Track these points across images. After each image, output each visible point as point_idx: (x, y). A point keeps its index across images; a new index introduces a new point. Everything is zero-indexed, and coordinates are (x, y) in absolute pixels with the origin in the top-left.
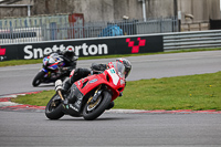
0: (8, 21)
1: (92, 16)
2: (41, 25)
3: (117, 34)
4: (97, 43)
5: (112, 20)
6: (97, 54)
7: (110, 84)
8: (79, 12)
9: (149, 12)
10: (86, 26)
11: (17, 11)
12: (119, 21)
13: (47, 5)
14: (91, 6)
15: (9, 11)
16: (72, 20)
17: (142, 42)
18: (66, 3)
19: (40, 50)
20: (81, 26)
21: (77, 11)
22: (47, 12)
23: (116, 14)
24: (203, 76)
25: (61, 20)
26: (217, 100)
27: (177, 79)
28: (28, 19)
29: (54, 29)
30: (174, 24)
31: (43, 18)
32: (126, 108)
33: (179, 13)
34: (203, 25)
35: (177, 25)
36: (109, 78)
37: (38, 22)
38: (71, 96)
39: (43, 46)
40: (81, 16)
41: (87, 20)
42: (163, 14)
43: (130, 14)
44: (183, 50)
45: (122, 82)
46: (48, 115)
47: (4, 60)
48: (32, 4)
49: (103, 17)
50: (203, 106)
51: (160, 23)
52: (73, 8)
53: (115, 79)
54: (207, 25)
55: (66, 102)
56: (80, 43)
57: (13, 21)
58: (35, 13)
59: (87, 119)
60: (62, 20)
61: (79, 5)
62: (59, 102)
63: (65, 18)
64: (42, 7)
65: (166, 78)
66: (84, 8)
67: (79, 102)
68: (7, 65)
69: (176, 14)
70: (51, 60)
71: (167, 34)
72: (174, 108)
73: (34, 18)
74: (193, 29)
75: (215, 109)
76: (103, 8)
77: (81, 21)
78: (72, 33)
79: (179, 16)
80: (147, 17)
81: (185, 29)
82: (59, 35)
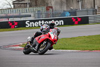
0: (19, 9)
1: (57, 8)
2: (33, 11)
3: (68, 16)
4: (59, 20)
5: (65, 9)
6: (59, 25)
7: (50, 39)
9: (82, 6)
10: (54, 12)
11: (22, 5)
12: (69, 10)
13: (36, 2)
14: (56, 3)
15: (19, 5)
16: (47, 9)
17: (79, 19)
18: (45, 2)
19: (33, 23)
20: (51, 12)
21: (50, 5)
22: (36, 5)
23: (67, 6)
27: (95, 36)
28: (27, 9)
29: (39, 13)
30: (93, 11)
31: (34, 9)
32: (72, 49)
33: (96, 6)
35: (95, 12)
38: (34, 44)
39: (34, 21)
40: (52, 7)
41: (54, 9)
42: (88, 6)
43: (74, 7)
45: (56, 38)
47: (17, 27)
48: (29, 2)
49: (61, 8)
51: (87, 11)
52: (48, 4)
53: (53, 37)
55: (31, 47)
56: (51, 20)
57: (21, 10)
58: (31, 6)
59: (40, 54)
60: (43, 9)
61: (50, 2)
62: (29, 46)
63: (44, 8)
64: (34, 3)
65: (90, 36)
66: (53, 4)
67: (37, 47)
68: (18, 30)
70: (44, 27)
71: (90, 16)
72: (93, 50)
73: (30, 9)
76: (61, 4)
77: (51, 10)
78: (47, 15)
79: (96, 8)
80: (81, 8)
81: (99, 14)
82: (41, 16)
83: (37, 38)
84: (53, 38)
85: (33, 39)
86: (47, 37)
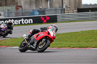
1: (26, 7)
2: (3, 11)
3: (37, 14)
4: (28, 18)
5: (34, 8)
8: (20, 5)
9: (51, 5)
10: (23, 11)
12: (38, 9)
13: (6, 2)
14: (25, 3)
16: (17, 9)
17: (48, 18)
18: (14, 1)
20: (21, 11)
21: (19, 4)
22: (6, 5)
23: (36, 6)
24: (75, 33)
25: (12, 8)
26: (81, 43)
27: (63, 34)
29: (9, 12)
30: (62, 10)
31: (4, 8)
33: (64, 5)
34: (75, 11)
35: (63, 11)
36: (49, 33)
37: (2, 9)
38: (31, 41)
40: (21, 7)
41: (24, 8)
42: (57, 6)
43: (43, 6)
44: (66, 22)
45: (55, 35)
46: (20, 50)
49: (30, 7)
50: (74, 46)
51: (56, 10)
52: (18, 3)
54: (76, 10)
55: (29, 44)
56: (21, 19)
58: (1, 5)
61: (20, 2)
63: (14, 7)
64: (4, 3)
66: (22, 3)
67: (35, 44)
69: (63, 6)
71: (59, 15)
72: (62, 47)
74: (70, 12)
75: (80, 47)
76: (31, 3)
77: (21, 9)
78: (17, 14)
79: (64, 7)
80: (50, 7)
81: (67, 13)
82: (11, 15)
83: (35, 35)
84: (52, 35)
85: (30, 36)
86: (46, 35)
